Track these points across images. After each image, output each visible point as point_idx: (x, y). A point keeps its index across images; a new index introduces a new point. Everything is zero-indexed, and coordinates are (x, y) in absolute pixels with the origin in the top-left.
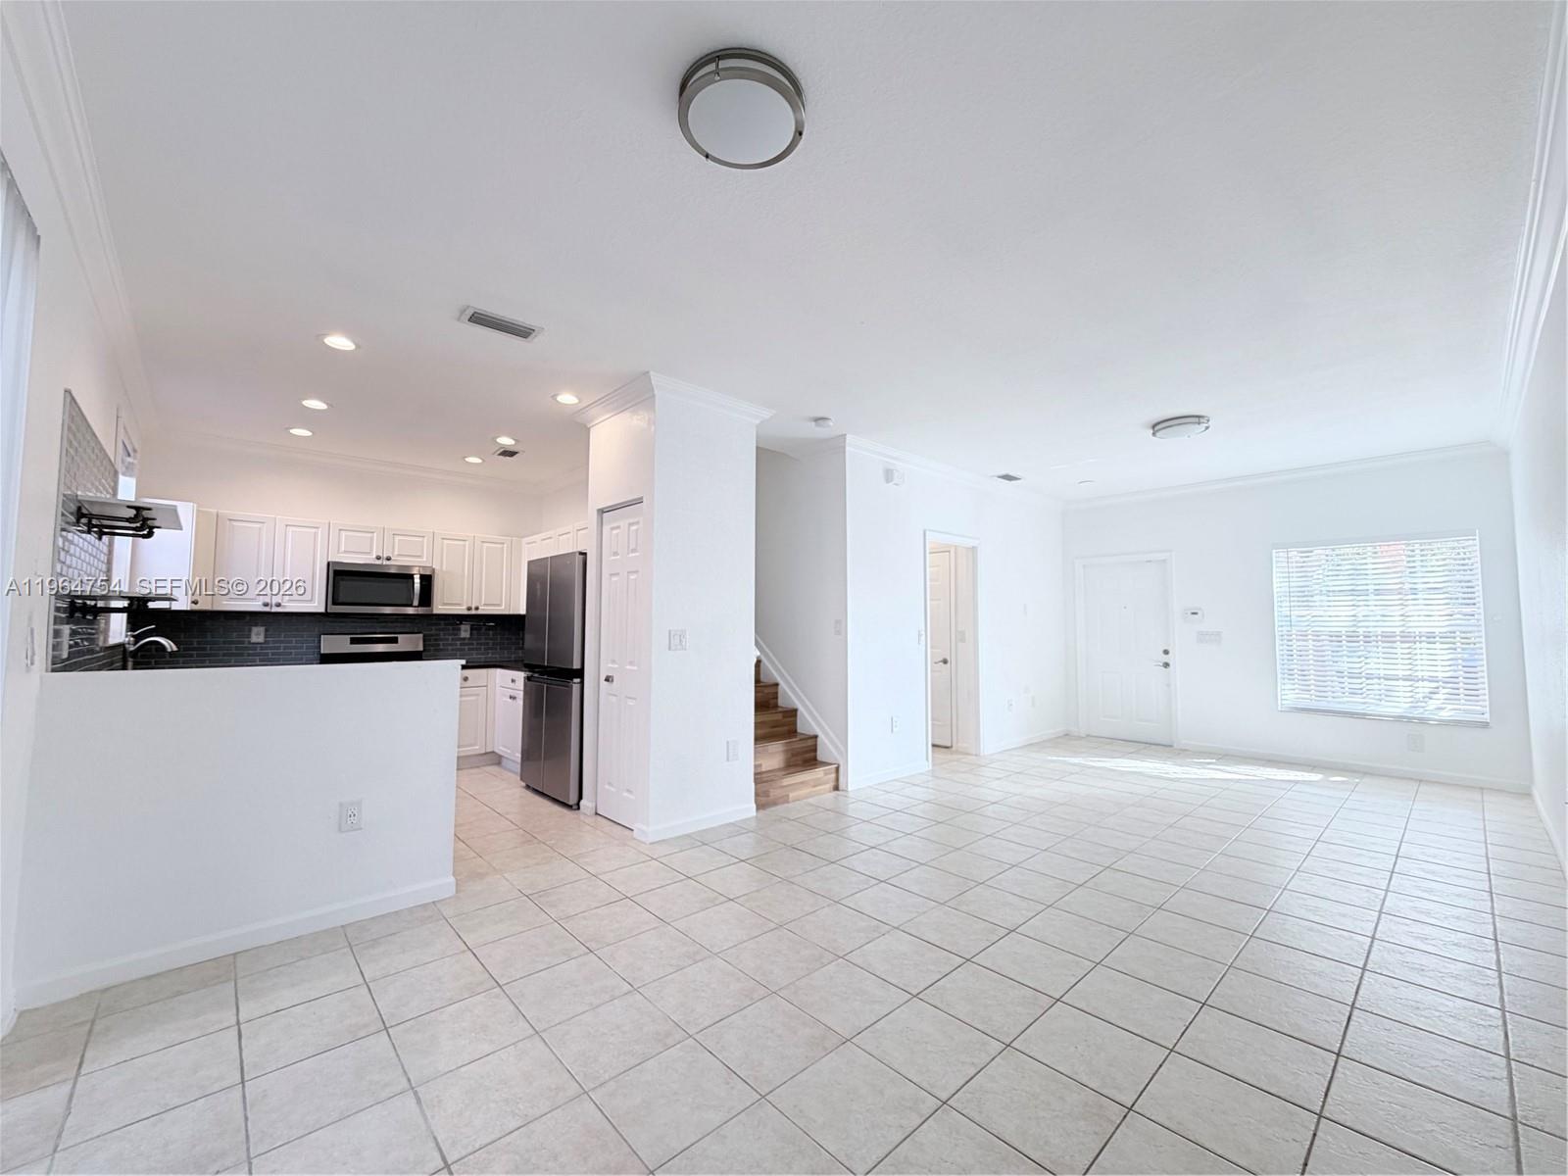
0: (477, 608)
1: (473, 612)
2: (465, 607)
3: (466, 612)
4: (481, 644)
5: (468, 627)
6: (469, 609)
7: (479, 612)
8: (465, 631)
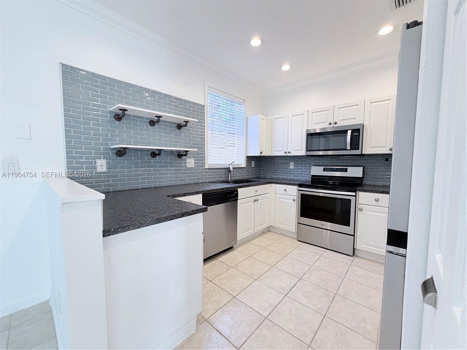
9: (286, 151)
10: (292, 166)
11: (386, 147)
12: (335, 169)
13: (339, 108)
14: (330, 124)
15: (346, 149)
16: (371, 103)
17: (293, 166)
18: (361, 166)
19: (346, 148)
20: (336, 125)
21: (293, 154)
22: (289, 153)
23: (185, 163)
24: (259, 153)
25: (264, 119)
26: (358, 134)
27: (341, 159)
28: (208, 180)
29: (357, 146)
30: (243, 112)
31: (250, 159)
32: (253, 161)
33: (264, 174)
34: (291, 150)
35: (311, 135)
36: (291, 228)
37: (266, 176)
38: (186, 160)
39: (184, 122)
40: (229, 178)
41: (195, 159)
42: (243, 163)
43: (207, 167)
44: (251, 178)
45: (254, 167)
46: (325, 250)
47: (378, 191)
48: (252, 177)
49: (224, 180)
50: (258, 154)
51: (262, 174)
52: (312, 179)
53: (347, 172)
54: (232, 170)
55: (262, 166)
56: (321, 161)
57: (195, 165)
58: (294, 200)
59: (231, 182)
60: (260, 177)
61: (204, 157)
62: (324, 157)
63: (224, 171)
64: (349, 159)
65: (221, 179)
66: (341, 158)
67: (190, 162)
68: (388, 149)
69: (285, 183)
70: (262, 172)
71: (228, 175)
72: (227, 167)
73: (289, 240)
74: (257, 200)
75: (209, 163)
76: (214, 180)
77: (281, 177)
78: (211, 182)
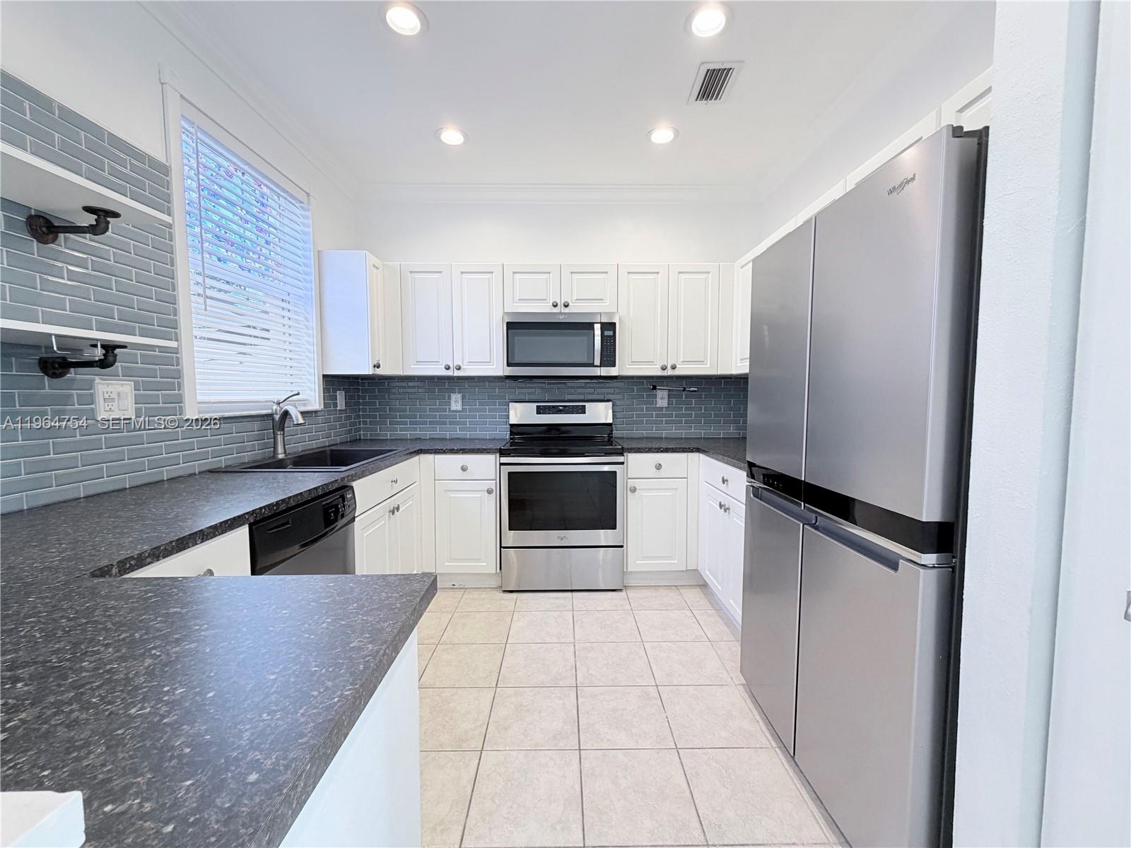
0: (674, 367)
1: (669, 372)
2: (658, 366)
3: (660, 373)
4: (682, 416)
5: (666, 393)
6: (664, 368)
7: (677, 372)
8: (662, 399)
9: (449, 364)
10: (456, 402)
11: (655, 363)
12: (561, 408)
13: (572, 273)
14: (555, 304)
15: (592, 365)
16: (629, 273)
17: (460, 402)
18: (608, 401)
19: (592, 362)
20: (567, 310)
21: (469, 371)
22: (459, 368)
23: (91, 400)
24: (371, 366)
25: (378, 269)
26: (612, 334)
27: (569, 385)
28: (197, 467)
29: (612, 359)
30: (305, 233)
31: (332, 382)
32: (340, 390)
33: (371, 430)
34: (463, 360)
35: (515, 327)
36: (483, 566)
37: (378, 435)
38: (90, 385)
39: (89, 210)
40: (280, 450)
41: (135, 382)
42: (313, 398)
43: (191, 413)
44: (336, 444)
45: (344, 408)
46: (569, 594)
47: (659, 449)
48: (338, 440)
49: (258, 458)
50: (367, 370)
51: (365, 429)
52: (512, 433)
53: (585, 413)
54: (301, 421)
55: (364, 404)
56: (528, 390)
57: (136, 409)
58: (490, 492)
59: (288, 462)
60: (360, 439)
61: (178, 375)
62: (535, 380)
63: (256, 425)
64: (584, 385)
65: (247, 457)
66: (570, 383)
67: (114, 396)
68: (657, 366)
69: (461, 450)
70: (365, 423)
71: (275, 438)
72: (269, 411)
73: (484, 596)
74: (398, 509)
75: (200, 398)
76: (222, 462)
77: (428, 434)
78: (211, 471)
